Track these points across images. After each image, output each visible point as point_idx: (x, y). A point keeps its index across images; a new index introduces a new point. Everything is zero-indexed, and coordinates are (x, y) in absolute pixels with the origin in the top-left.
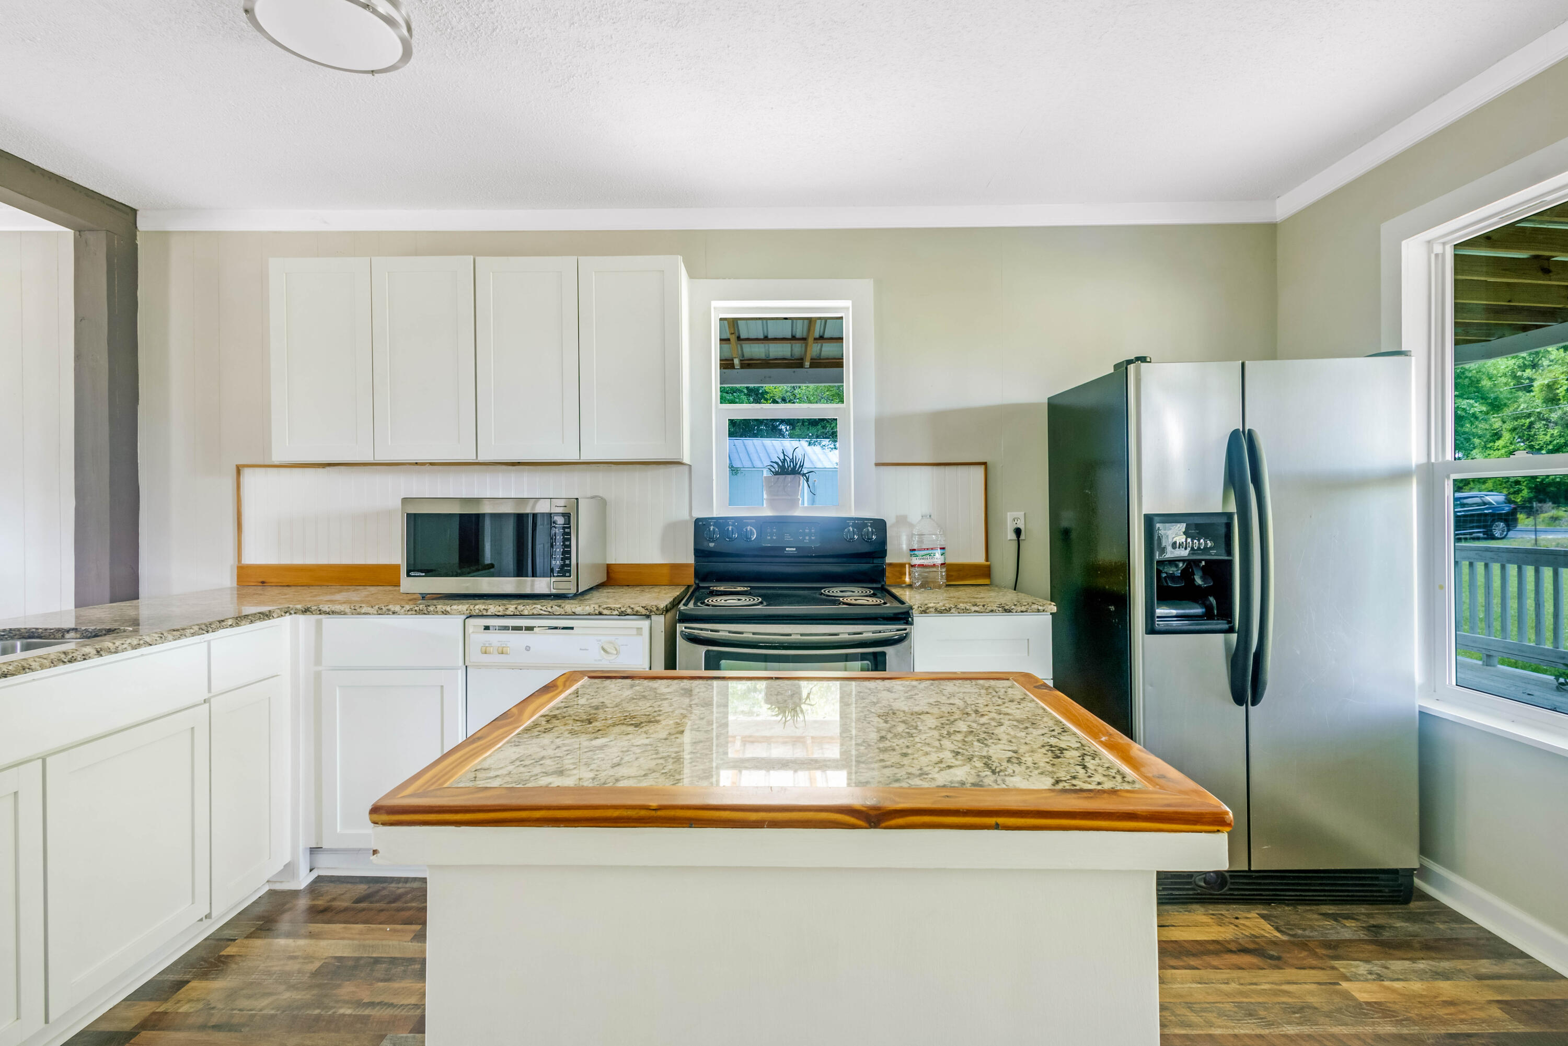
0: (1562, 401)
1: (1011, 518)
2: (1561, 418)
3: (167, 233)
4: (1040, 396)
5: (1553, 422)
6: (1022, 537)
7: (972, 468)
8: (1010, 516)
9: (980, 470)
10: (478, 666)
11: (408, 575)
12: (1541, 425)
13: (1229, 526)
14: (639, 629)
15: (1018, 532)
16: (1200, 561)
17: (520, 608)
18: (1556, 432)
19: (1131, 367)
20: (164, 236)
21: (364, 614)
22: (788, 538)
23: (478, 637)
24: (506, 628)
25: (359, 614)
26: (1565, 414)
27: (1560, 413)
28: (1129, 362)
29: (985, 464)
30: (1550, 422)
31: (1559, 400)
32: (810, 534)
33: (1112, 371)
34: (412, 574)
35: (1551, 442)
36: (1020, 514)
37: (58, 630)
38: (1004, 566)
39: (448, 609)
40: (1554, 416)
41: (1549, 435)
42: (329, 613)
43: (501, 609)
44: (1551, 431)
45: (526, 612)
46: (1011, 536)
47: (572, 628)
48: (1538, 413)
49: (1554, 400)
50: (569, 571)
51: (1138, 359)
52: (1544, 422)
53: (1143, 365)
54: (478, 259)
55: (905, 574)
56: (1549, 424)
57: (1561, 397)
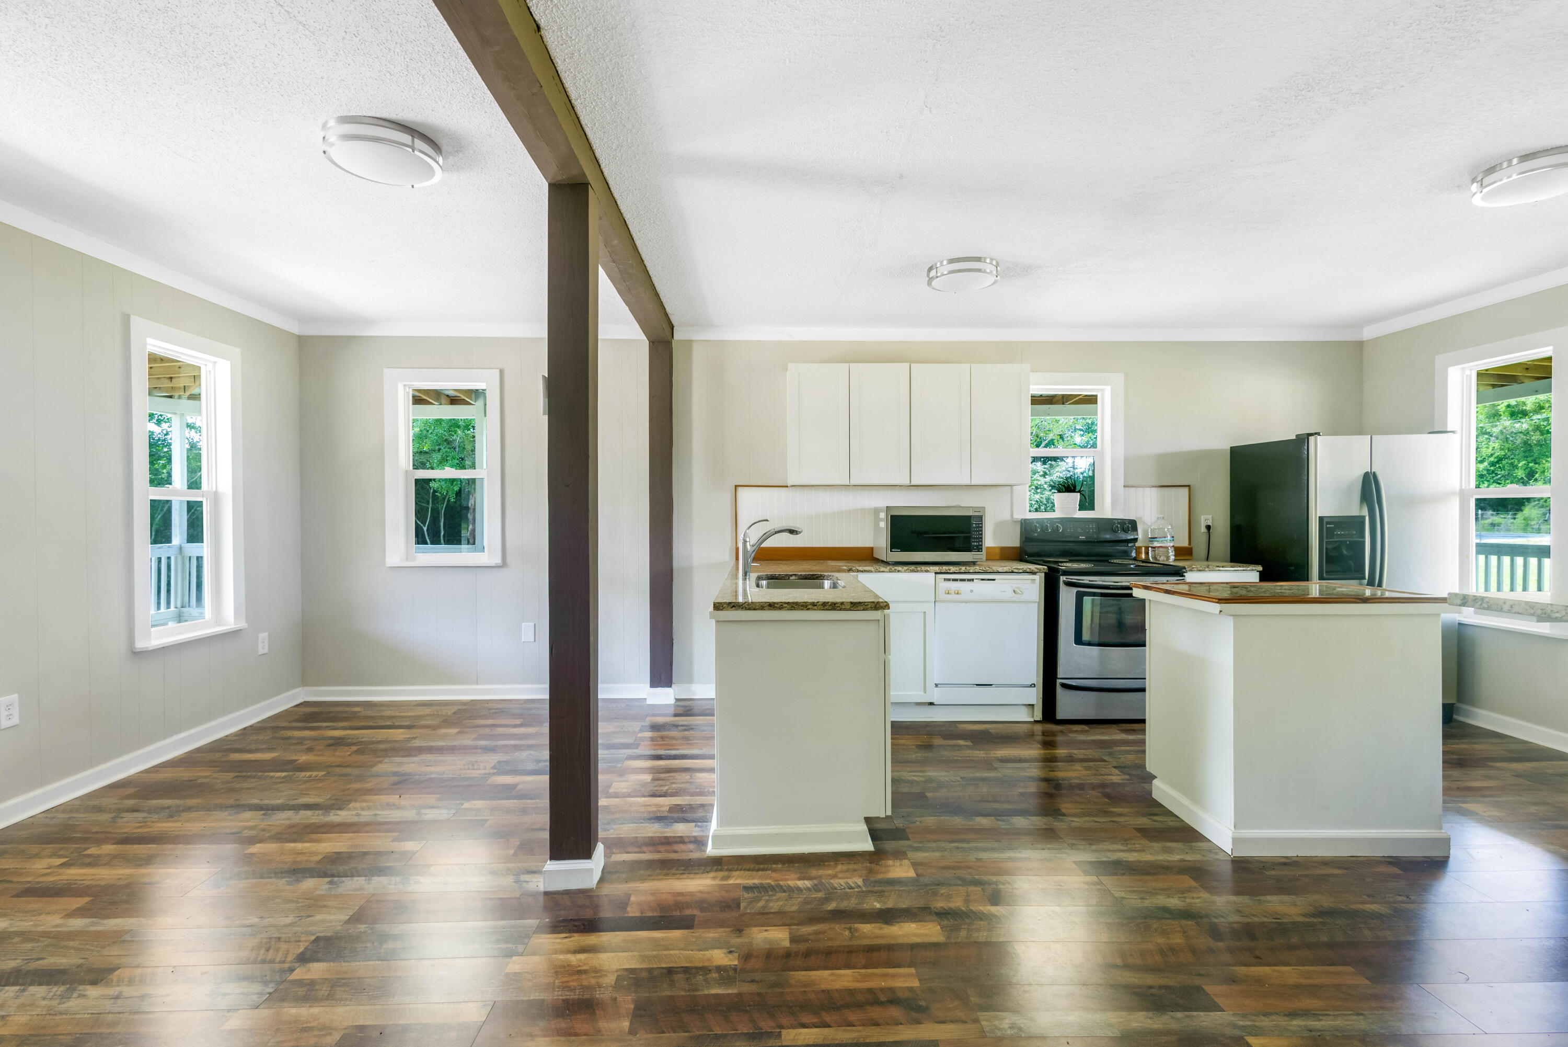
0: (1502, 417)
1: (1204, 519)
2: (1501, 432)
3: (691, 341)
4: (1227, 446)
5: (1495, 437)
6: (1211, 531)
7: (1181, 489)
8: (1203, 518)
9: (1186, 490)
10: (942, 601)
11: (891, 551)
12: (1484, 439)
13: (1363, 523)
14: (1033, 580)
15: (1208, 527)
16: (1346, 541)
17: (968, 568)
18: (1497, 445)
19: (1312, 439)
20: (689, 343)
21: (883, 572)
22: (1080, 530)
23: (944, 586)
24: (949, 580)
25: (879, 572)
26: (1505, 428)
27: (1500, 428)
28: (1311, 435)
29: (1189, 486)
30: (1491, 436)
31: (1500, 415)
32: (1093, 528)
33: (1294, 438)
34: (893, 550)
35: (1492, 455)
36: (1210, 517)
37: (787, 575)
38: (1200, 548)
39: (928, 569)
40: (1496, 431)
41: (1491, 448)
42: (862, 572)
43: (957, 569)
44: (1492, 444)
45: (971, 571)
46: (1204, 530)
47: (994, 580)
48: (1481, 427)
49: (1496, 416)
50: (982, 549)
51: (1316, 434)
52: (1487, 436)
53: (1318, 437)
54: (912, 365)
55: (1142, 553)
56: (1491, 438)
57: (1502, 413)
